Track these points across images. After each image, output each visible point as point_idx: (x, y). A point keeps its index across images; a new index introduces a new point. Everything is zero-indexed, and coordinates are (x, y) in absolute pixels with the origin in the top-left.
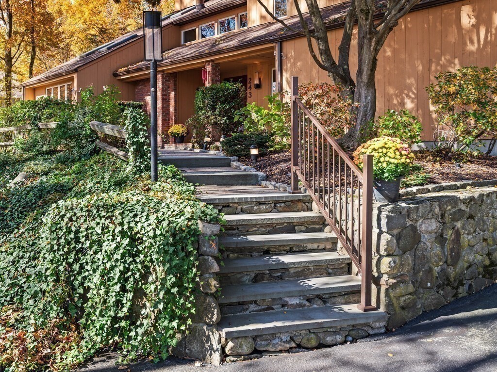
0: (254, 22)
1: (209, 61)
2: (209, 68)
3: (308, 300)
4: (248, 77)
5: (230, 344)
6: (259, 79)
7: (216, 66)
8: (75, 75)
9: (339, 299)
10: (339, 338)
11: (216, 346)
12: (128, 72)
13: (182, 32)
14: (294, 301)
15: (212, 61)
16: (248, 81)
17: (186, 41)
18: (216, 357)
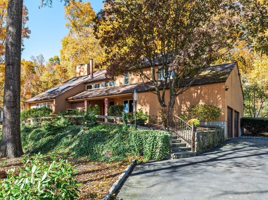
0: (117, 84)
1: (107, 97)
2: (107, 99)
3: (182, 150)
4: (115, 102)
5: (174, 156)
6: (119, 103)
7: (109, 99)
8: (54, 100)
9: (187, 150)
10: (190, 156)
11: (172, 156)
12: (73, 99)
13: (86, 86)
14: (180, 150)
15: (108, 97)
16: (115, 104)
17: (87, 89)
18: (172, 158)
